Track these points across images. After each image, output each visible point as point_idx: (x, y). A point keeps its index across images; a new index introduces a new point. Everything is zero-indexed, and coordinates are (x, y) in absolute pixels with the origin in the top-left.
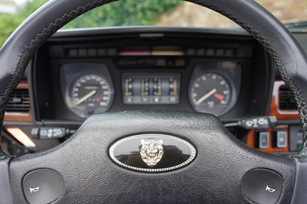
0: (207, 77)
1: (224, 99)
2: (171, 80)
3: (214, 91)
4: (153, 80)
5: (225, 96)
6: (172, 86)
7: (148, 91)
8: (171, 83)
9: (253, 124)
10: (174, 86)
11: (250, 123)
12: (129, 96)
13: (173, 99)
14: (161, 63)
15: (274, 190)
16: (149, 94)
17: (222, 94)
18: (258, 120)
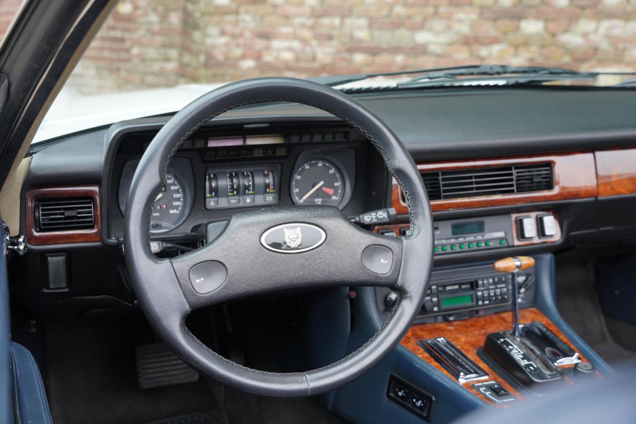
0: (311, 165)
1: (335, 194)
2: (266, 172)
3: (322, 183)
4: (243, 173)
5: (336, 188)
6: (267, 181)
7: (238, 190)
8: (267, 176)
9: (372, 219)
10: (269, 180)
11: (368, 218)
12: (212, 197)
13: (270, 198)
14: (258, 153)
15: (387, 262)
16: (238, 194)
17: (332, 187)
18: (377, 214)
